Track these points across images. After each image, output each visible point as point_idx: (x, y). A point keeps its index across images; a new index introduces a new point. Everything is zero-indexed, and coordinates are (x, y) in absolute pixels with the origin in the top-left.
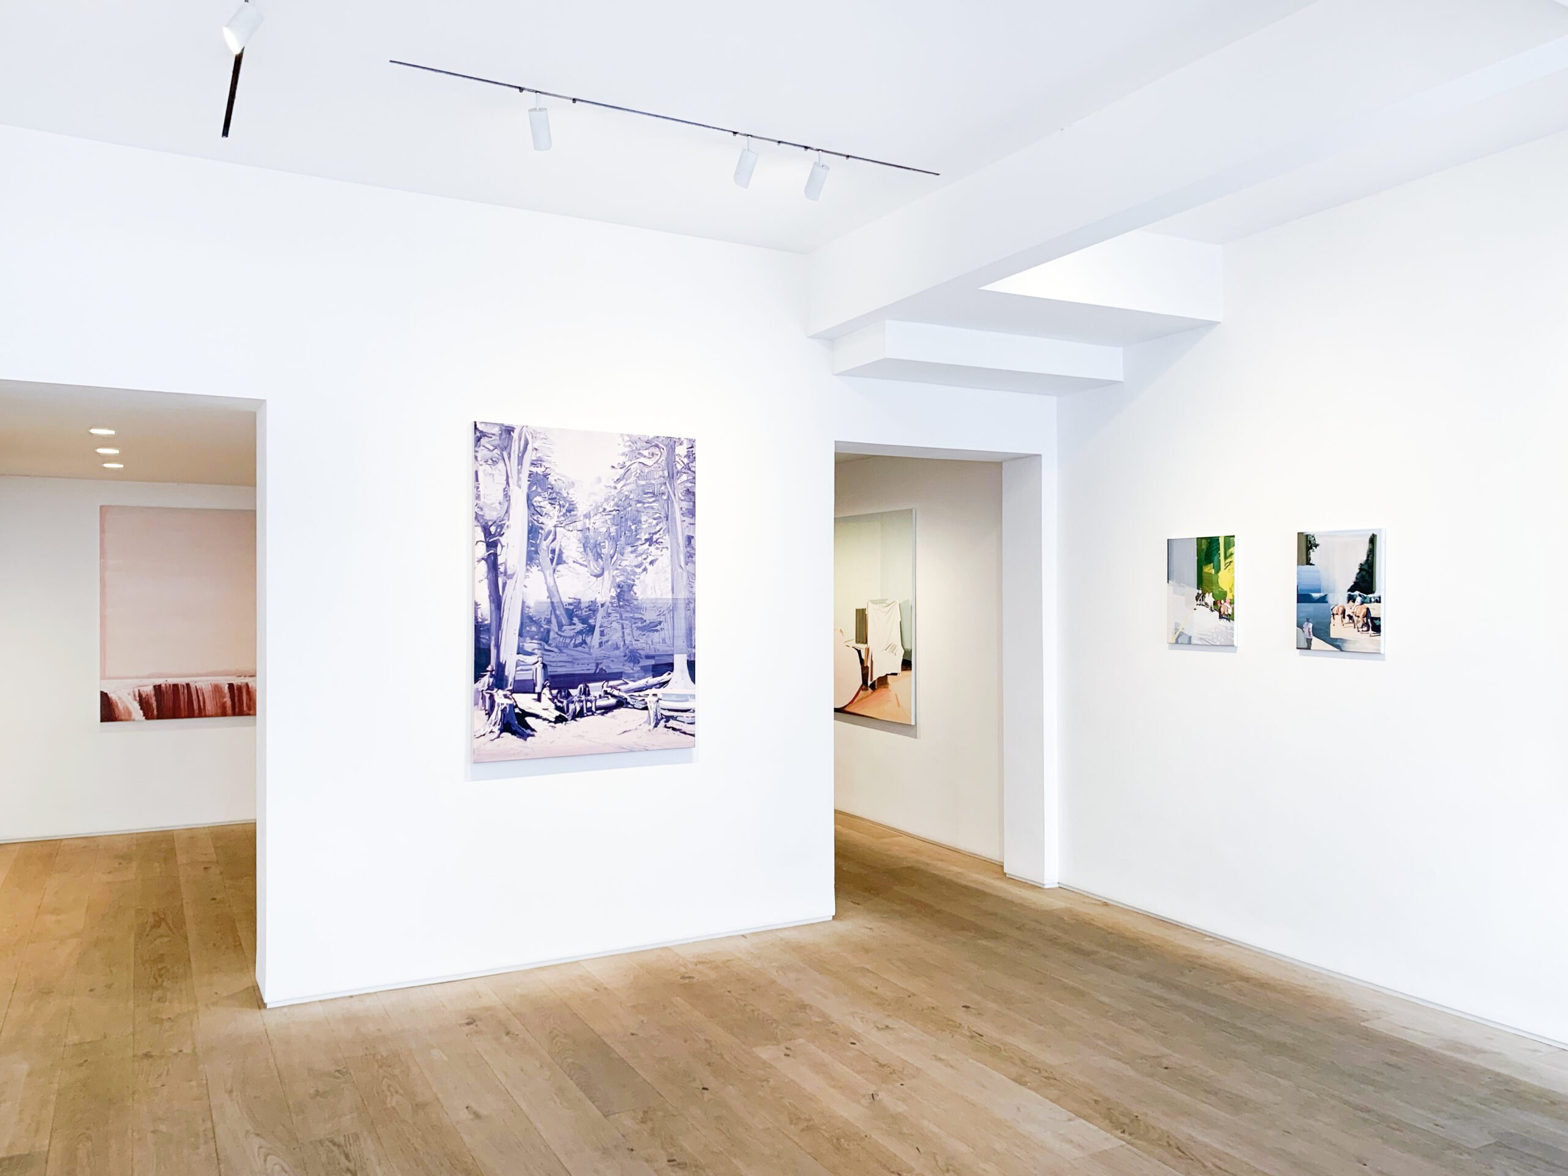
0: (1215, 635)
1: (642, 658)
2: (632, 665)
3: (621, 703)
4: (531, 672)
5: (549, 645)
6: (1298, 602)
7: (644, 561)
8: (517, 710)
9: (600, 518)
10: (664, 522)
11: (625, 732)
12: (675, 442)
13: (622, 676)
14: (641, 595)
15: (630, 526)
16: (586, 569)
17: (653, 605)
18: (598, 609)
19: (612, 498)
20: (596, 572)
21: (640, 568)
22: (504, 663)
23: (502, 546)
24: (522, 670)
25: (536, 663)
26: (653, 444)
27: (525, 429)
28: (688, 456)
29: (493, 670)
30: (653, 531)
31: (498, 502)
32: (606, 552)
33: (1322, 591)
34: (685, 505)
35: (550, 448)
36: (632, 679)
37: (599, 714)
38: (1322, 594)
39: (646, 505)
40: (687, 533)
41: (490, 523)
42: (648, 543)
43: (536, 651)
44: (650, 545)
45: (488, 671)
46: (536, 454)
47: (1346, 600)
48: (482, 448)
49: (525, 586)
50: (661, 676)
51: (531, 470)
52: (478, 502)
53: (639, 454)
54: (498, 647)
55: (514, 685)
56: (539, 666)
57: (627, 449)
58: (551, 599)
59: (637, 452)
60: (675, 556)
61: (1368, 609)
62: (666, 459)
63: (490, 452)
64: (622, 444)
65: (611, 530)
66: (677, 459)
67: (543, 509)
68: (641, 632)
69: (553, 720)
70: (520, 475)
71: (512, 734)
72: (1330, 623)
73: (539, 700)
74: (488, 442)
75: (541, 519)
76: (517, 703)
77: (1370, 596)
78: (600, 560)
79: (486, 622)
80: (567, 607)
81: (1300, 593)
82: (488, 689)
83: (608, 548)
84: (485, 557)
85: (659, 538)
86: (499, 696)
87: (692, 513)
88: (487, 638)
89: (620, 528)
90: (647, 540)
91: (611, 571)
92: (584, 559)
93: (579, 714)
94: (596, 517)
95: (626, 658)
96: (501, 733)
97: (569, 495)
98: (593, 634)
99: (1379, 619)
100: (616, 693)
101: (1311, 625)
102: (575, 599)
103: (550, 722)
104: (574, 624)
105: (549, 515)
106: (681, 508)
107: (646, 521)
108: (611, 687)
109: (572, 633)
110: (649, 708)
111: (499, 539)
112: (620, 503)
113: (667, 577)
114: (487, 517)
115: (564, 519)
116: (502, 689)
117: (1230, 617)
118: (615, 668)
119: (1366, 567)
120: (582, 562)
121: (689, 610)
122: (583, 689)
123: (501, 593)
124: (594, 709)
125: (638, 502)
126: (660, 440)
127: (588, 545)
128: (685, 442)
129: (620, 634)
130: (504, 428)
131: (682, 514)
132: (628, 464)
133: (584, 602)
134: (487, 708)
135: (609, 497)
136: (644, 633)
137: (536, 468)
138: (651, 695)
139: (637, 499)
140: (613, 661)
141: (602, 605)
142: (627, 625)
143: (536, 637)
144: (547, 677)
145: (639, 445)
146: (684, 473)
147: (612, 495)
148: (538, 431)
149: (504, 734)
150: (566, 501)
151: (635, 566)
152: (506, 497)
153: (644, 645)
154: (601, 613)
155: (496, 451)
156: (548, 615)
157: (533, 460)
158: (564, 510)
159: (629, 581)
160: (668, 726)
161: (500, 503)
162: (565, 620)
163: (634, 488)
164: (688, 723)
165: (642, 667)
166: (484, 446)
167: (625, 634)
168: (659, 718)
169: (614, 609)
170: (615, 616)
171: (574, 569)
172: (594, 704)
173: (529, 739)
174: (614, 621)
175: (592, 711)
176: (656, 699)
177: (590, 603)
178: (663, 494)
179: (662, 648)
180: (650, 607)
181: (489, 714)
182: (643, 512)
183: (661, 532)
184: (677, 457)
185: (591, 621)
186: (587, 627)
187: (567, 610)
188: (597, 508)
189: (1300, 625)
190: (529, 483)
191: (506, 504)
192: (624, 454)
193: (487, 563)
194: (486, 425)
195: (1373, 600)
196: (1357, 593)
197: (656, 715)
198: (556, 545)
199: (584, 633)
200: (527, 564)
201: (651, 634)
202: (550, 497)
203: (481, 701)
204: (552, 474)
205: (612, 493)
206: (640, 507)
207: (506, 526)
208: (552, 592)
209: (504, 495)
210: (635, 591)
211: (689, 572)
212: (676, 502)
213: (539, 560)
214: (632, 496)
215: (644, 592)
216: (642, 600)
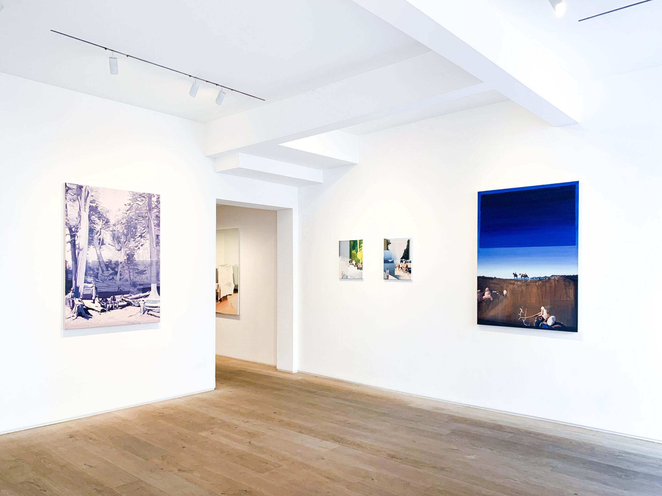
0: (356, 275)
1: (138, 285)
2: (133, 288)
3: (129, 304)
4: (90, 291)
5: (98, 279)
6: (384, 263)
7: (139, 245)
8: (84, 307)
9: (120, 226)
10: (147, 229)
11: (131, 316)
12: (152, 195)
13: (129, 293)
14: (137, 258)
15: (133, 230)
16: (114, 247)
17: (143, 263)
18: (119, 264)
19: (125, 218)
20: (118, 248)
21: (137, 247)
22: (78, 287)
23: (78, 237)
24: (86, 290)
25: (92, 287)
26: (142, 196)
27: (87, 187)
28: (157, 202)
29: (74, 290)
30: (142, 232)
31: (76, 218)
32: (123, 241)
33: (392, 259)
34: (156, 222)
35: (99, 196)
36: (134, 294)
37: (120, 308)
38: (392, 260)
39: (139, 221)
40: (156, 234)
41: (72, 227)
42: (140, 237)
43: (92, 282)
44: (141, 238)
45: (71, 290)
46: (92, 198)
47: (400, 262)
48: (68, 194)
49: (88, 254)
50: (146, 292)
51: (90, 204)
52: (67, 217)
53: (137, 200)
54: (76, 280)
55: (83, 296)
56: (94, 288)
57: (132, 198)
58: (99, 260)
59: (136, 199)
60: (152, 243)
61: (407, 265)
62: (148, 202)
63: (72, 196)
64: (129, 195)
65: (125, 231)
66: (152, 203)
67: (95, 221)
69: (100, 311)
70: (86, 207)
71: (82, 317)
72: (395, 270)
73: (94, 302)
74: (71, 192)
75: (95, 226)
76: (84, 304)
77: (408, 260)
78: (120, 244)
79: (70, 269)
80: (106, 263)
81: (385, 260)
82: (71, 298)
83: (123, 239)
84: (70, 241)
85: (145, 235)
86: (77, 301)
87: (158, 225)
88: (71, 276)
89: (128, 230)
90: (140, 236)
91: (125, 248)
92: (113, 243)
93: (111, 309)
94: (118, 226)
95: (131, 285)
96: (77, 317)
97: (107, 216)
98: (117, 275)
99: (411, 268)
100: (127, 300)
101: (388, 271)
102: (109, 260)
103: (99, 312)
104: (109, 271)
105: (98, 224)
106: (154, 223)
107: (139, 228)
108: (125, 297)
109: (107, 275)
110: (141, 306)
111: (76, 234)
112: (128, 220)
113: (148, 252)
114: (71, 224)
116: (78, 298)
117: (361, 269)
118: (126, 289)
119: (406, 251)
120: (112, 244)
121: (157, 265)
122: (113, 298)
123: (77, 257)
124: (117, 306)
125: (136, 220)
126: (145, 195)
127: (115, 237)
128: (156, 196)
129: (128, 275)
130: (78, 186)
131: (155, 225)
132: (132, 204)
133: (114, 261)
134: (71, 306)
135: (124, 217)
136: (138, 275)
137: (92, 204)
138: (141, 301)
139: (135, 219)
140: (125, 286)
141: (121, 263)
142: (132, 271)
143: (92, 276)
144: (97, 293)
145: (136, 196)
146: (156, 208)
147: (125, 217)
148: (93, 188)
149: (79, 317)
150: (105, 218)
151: (135, 247)
152: (79, 216)
153: (139, 280)
154: (120, 266)
155: (75, 196)
156: (97, 267)
157: (91, 201)
158: (104, 222)
159: (132, 253)
160: (148, 313)
161: (77, 218)
162: (105, 269)
163: (134, 214)
164: (157, 312)
165: (138, 289)
166: (69, 193)
167: (131, 275)
169: (126, 264)
170: (126, 267)
171: (108, 247)
172: (117, 304)
173: (90, 319)
174: (126, 270)
175: (117, 307)
176: (144, 302)
177: (116, 262)
178: (147, 217)
179: (146, 281)
180: (141, 264)
181: (72, 309)
182: (138, 224)
183: (146, 233)
184: (152, 202)
185: (116, 270)
186: (114, 272)
187: (106, 265)
188: (118, 222)
189: (385, 271)
190: (89, 210)
191: (79, 219)
192: (130, 200)
193: (71, 244)
194: (71, 185)
195: (409, 262)
196: (403, 260)
198: (101, 237)
199: (113, 274)
200: (88, 245)
201: (142, 275)
202: (98, 216)
203: (68, 303)
204: (99, 207)
205: (125, 216)
206: (137, 222)
207: (79, 228)
208: (99, 257)
209: (78, 215)
210: (135, 257)
211: (157, 250)
212: (152, 220)
213: (94, 243)
214: (133, 217)
215: (139, 258)
216: (138, 261)
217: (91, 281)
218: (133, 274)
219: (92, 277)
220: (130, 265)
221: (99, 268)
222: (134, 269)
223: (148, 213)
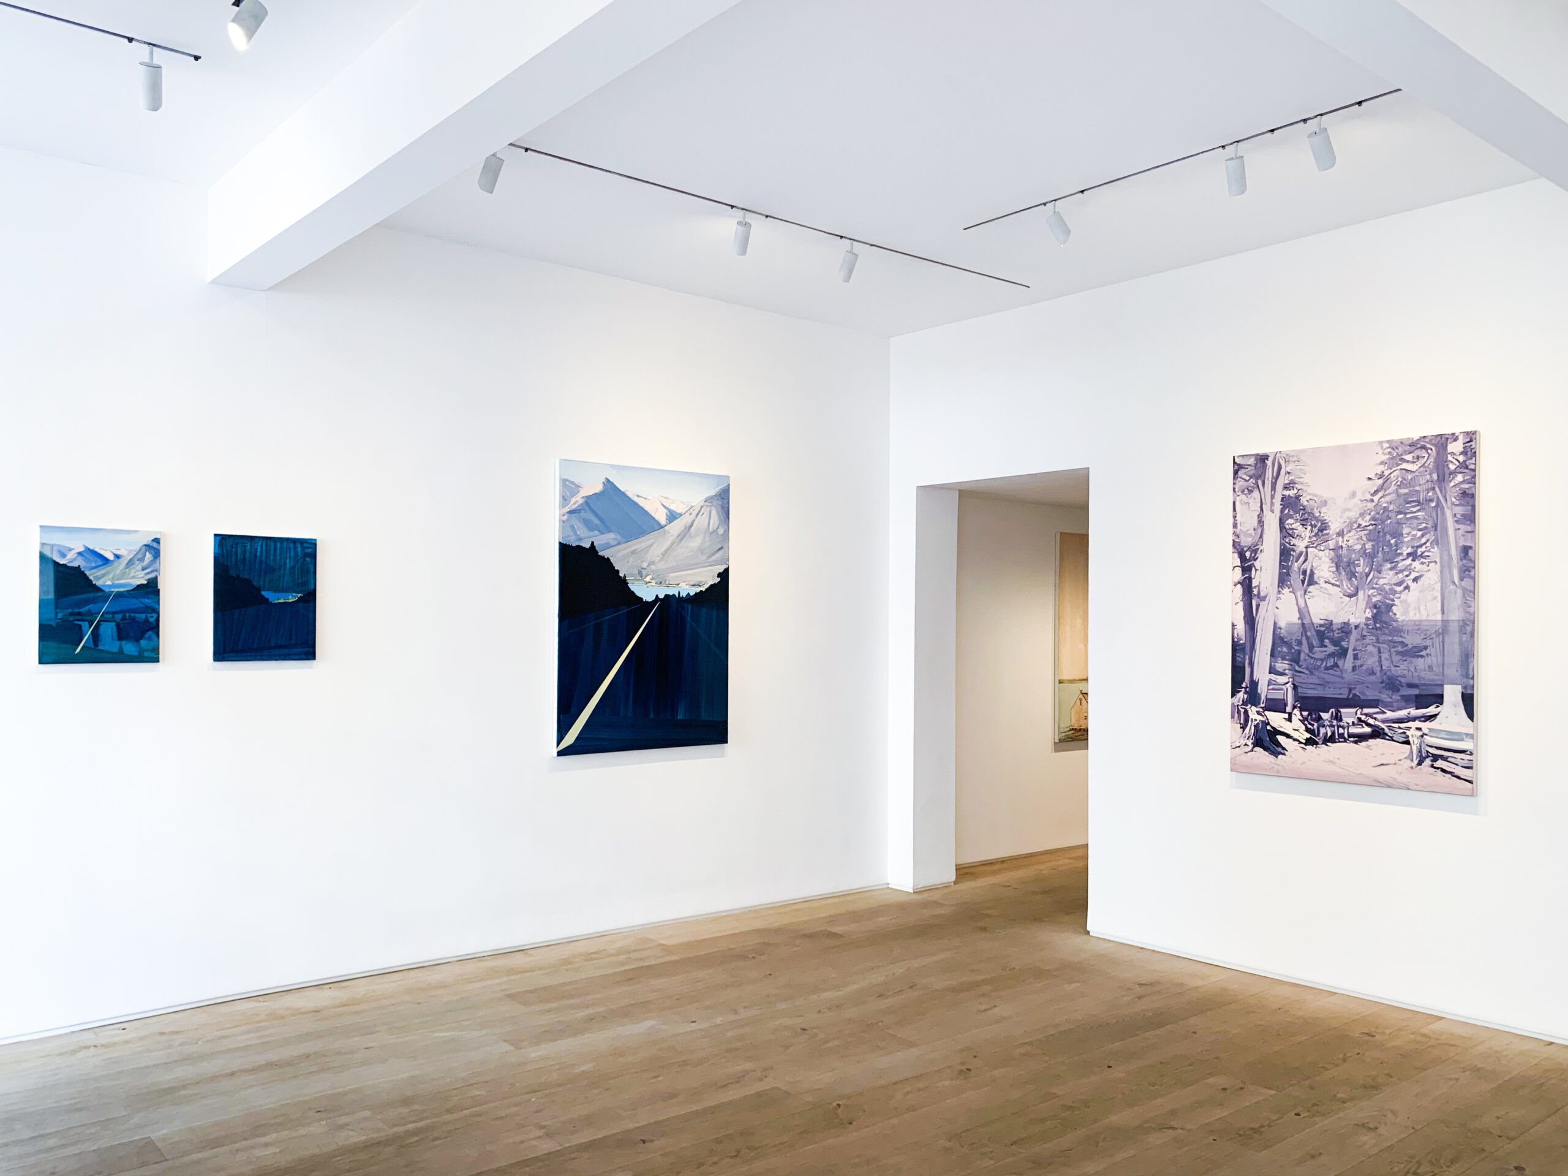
1: (1402, 686)
2: (1390, 692)
3: (1377, 733)
4: (1283, 692)
5: (1300, 666)
7: (1406, 579)
8: (1269, 728)
9: (1354, 535)
10: (1432, 533)
11: (1382, 765)
12: (1447, 439)
13: (1378, 705)
14: (1402, 616)
15: (1389, 540)
16: (1339, 589)
17: (1417, 627)
18: (1351, 631)
19: (1368, 512)
20: (1349, 591)
21: (1400, 586)
22: (1257, 681)
23: (1256, 570)
24: (1273, 689)
25: (1287, 683)
26: (1419, 446)
27: (1278, 455)
28: (1465, 453)
29: (1247, 687)
30: (1418, 544)
31: (1252, 529)
32: (1361, 570)
34: (1459, 510)
35: (1303, 470)
36: (1390, 708)
37: (1352, 742)
39: (1408, 516)
40: (1462, 543)
41: (1245, 549)
42: (1411, 558)
43: (1287, 671)
44: (1413, 560)
45: (1243, 688)
46: (1288, 477)
48: (1239, 479)
49: (1277, 608)
50: (1427, 708)
51: (1283, 493)
52: (1236, 530)
53: (1401, 459)
54: (1251, 665)
55: (1266, 703)
56: (1289, 686)
57: (1387, 457)
58: (1302, 620)
59: (1399, 458)
60: (1446, 571)
62: (1436, 460)
63: (1246, 483)
64: (1380, 452)
65: (1367, 547)
66: (1450, 458)
67: (1295, 531)
68: (1401, 657)
69: (1304, 741)
70: (1274, 501)
71: (1264, 750)
73: (1290, 720)
74: (1245, 474)
75: (1293, 541)
76: (1269, 721)
78: (1353, 579)
79: (1241, 642)
80: (1318, 628)
82: (1242, 705)
83: (1363, 567)
84: (1241, 581)
85: (1424, 552)
86: (1253, 711)
87: (1470, 518)
88: (1243, 656)
89: (1377, 543)
90: (1409, 555)
91: (1367, 590)
92: (1336, 579)
93: (1330, 740)
94: (1349, 535)
95: (1383, 685)
96: (1254, 747)
97: (1322, 515)
98: (1345, 657)
100: (1371, 721)
102: (1326, 620)
103: (1301, 743)
104: (1326, 646)
105: (1300, 536)
106: (1455, 515)
107: (1408, 534)
108: (1366, 715)
109: (1322, 656)
111: (1253, 564)
112: (1377, 516)
113: (1435, 596)
114: (1243, 544)
115: (1315, 539)
116: (1256, 706)
118: (1371, 695)
120: (1334, 582)
121: (1465, 634)
122: (1334, 714)
123: (1254, 615)
124: (1346, 735)
125: (1400, 513)
126: (1428, 440)
127: (1341, 564)
128: (1461, 437)
129: (1376, 659)
130: (1259, 457)
131: (1456, 521)
132: (1386, 473)
133: (1336, 624)
134: (1242, 722)
135: (1365, 511)
136: (1405, 658)
137: (1288, 491)
138: (1414, 728)
139: (1398, 510)
140: (1367, 687)
141: (1356, 627)
142: (1385, 649)
143: (1287, 658)
144: (1297, 698)
145: (1400, 450)
146: (1461, 473)
147: (1368, 510)
148: (1291, 455)
149: (1257, 749)
150: (1318, 521)
151: (1395, 584)
152: (1260, 523)
153: (1405, 672)
154: (1354, 635)
155: (1252, 480)
156: (1299, 637)
157: (1286, 484)
158: (1315, 530)
159: (1387, 601)
160: (1435, 766)
161: (1254, 530)
162: (1316, 642)
163: (1396, 498)
164: (1462, 767)
165: (1404, 697)
166: (1241, 478)
167: (1383, 659)
168: (1424, 755)
169: (1369, 631)
170: (1370, 639)
171: (1325, 589)
172: (1346, 730)
173: (1280, 756)
174: (1369, 644)
175: (1344, 738)
176: (1420, 733)
177: (1343, 625)
178: (1431, 500)
179: (1428, 676)
180: (1413, 630)
181: (1243, 728)
182: (1405, 524)
183: (1428, 544)
184: (1449, 456)
185: (1344, 644)
186: (1340, 649)
187: (1318, 632)
188: (1351, 524)
190: (1281, 507)
191: (1260, 530)
192: (1382, 463)
193: (1242, 586)
194: (1243, 458)
197: (1420, 751)
198: (1307, 566)
199: (1336, 655)
200: (1279, 586)
201: (1414, 660)
202: (1301, 519)
203: (1236, 715)
204: (1304, 495)
205: (1368, 507)
206: (1401, 519)
207: (1259, 550)
208: (1303, 613)
209: (1258, 521)
210: (1394, 611)
211: (1464, 590)
212: (1448, 508)
213: (1290, 582)
214: (1391, 507)
215: (1406, 612)
216: (1403, 621)
217: (1285, 670)
218: (1391, 655)
219: (1286, 660)
220: (1379, 632)
221: (1301, 639)
222: (1393, 644)
223: (1437, 489)
